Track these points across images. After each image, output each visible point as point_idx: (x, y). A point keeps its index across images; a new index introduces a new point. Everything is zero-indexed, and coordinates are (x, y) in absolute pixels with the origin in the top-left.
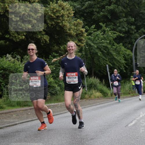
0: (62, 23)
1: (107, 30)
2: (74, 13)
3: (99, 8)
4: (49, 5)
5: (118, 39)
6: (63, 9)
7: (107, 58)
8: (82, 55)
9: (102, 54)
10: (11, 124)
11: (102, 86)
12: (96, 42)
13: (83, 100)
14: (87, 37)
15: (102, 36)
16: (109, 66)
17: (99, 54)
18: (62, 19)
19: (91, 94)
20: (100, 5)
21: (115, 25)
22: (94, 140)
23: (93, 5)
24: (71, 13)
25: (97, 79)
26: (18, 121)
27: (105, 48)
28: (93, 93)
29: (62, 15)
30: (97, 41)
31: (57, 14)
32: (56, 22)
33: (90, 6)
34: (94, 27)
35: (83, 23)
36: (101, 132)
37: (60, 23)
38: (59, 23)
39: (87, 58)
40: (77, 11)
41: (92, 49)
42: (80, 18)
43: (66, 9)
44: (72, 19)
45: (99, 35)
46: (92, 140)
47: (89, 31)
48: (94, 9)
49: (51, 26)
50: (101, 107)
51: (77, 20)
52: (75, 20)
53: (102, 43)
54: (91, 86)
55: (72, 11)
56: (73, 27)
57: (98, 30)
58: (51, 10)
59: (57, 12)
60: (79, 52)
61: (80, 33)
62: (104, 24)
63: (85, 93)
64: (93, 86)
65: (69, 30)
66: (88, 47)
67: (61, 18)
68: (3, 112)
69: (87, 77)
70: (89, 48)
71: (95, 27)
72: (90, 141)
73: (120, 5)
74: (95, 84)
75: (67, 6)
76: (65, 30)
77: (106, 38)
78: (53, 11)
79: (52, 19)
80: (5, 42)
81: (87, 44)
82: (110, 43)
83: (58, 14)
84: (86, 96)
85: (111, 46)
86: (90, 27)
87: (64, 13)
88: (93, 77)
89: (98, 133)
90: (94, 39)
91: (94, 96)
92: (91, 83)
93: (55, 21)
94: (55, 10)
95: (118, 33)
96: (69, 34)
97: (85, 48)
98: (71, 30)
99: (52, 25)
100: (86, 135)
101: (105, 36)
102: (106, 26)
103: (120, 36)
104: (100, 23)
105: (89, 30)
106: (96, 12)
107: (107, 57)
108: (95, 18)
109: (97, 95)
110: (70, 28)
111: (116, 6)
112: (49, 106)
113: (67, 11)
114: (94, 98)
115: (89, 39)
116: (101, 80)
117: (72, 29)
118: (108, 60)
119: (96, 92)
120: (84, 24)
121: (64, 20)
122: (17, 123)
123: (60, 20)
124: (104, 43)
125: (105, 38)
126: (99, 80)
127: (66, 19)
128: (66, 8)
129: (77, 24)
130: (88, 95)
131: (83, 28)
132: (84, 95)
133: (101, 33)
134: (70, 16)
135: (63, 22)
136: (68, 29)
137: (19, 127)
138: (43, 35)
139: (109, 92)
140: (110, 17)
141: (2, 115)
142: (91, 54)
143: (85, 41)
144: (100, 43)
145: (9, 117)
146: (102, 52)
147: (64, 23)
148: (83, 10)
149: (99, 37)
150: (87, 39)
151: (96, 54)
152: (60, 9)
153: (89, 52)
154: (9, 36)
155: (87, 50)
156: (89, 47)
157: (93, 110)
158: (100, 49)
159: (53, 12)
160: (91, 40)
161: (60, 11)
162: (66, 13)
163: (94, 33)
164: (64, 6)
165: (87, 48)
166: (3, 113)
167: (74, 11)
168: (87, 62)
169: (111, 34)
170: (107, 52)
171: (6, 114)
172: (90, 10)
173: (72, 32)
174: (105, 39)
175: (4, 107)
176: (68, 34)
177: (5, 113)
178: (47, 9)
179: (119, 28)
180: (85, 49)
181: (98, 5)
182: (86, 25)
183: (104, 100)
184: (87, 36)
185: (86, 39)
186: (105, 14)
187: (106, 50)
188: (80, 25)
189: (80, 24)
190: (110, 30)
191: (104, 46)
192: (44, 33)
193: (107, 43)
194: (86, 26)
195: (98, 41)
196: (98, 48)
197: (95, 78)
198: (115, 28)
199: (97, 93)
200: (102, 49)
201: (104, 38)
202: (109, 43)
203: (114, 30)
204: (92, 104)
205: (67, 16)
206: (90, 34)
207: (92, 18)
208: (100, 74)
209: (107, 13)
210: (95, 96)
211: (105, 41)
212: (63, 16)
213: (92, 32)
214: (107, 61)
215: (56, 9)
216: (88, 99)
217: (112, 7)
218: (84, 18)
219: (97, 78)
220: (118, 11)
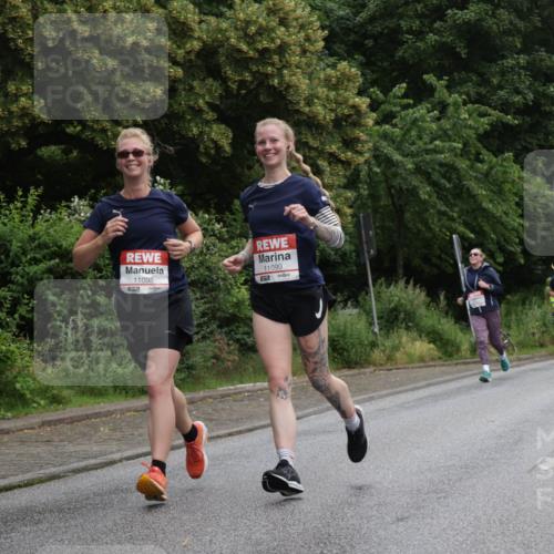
0: (281, 76)
1: (455, 103)
2: (325, 39)
3: (420, 16)
4: (231, 7)
5: (496, 134)
6: (283, 22)
7: (456, 209)
8: (356, 199)
9: (435, 195)
10: (93, 461)
11: (436, 317)
12: (413, 148)
13: (363, 370)
14: (378, 131)
15: (434, 126)
16: (463, 238)
17: (425, 192)
18: (281, 61)
19: (396, 348)
20: (426, 6)
21: (484, 81)
22: (410, 522)
23: (398, 7)
24: (313, 39)
25: (418, 291)
26: (119, 451)
27: (447, 172)
28: (400, 342)
29: (280, 46)
30: (413, 143)
31: (261, 41)
32: (258, 71)
33: (385, 8)
34: (403, 91)
35: (363, 74)
36: (435, 492)
37: (272, 76)
38: (267, 76)
39: (375, 211)
40: (337, 29)
41: (395, 175)
42: (348, 56)
43: (294, 23)
44: (320, 59)
45: (424, 121)
46: (401, 523)
47: (383, 107)
48: (403, 23)
49: (240, 88)
50: (435, 398)
51: (339, 66)
52: (329, 66)
53: (436, 151)
54: (393, 319)
55: (320, 31)
56: (322, 91)
57: (418, 101)
58: (236, 29)
59: (260, 34)
60: (346, 187)
61: (350, 116)
62: (440, 78)
63: (373, 345)
64: (402, 315)
65: (309, 103)
66: (379, 166)
67: (276, 58)
68: (62, 417)
69: (380, 281)
70: (383, 173)
71: (408, 88)
72: (394, 526)
73: (502, 4)
74: (409, 307)
75: (299, 12)
76: (291, 102)
77: (450, 133)
78: (244, 30)
79: (241, 62)
80: (66, 152)
81: (378, 156)
82: (464, 153)
83: (265, 44)
84: (377, 355)
85: (468, 162)
86: (386, 91)
87: (287, 39)
88: (402, 283)
89: (424, 497)
90: (404, 135)
91: (406, 353)
92: (393, 305)
93: (254, 68)
94: (253, 29)
95: (495, 114)
96: (309, 118)
97: (370, 169)
98: (314, 103)
99: (242, 83)
100: (380, 505)
101: (446, 124)
102: (448, 87)
103: (502, 123)
104: (425, 77)
105: (383, 103)
106: (410, 31)
107: (456, 205)
108: (406, 55)
109: (418, 353)
110: (311, 95)
111: (489, 7)
112: (235, 394)
113: (299, 32)
114: (407, 363)
115: (385, 136)
116: (432, 295)
117: (318, 98)
118: (460, 217)
119: (414, 340)
120: (366, 79)
121: (287, 66)
122: (117, 456)
123: (273, 65)
124: (442, 153)
125: (445, 132)
126: (423, 294)
127: (295, 59)
128: (297, 19)
129: (338, 79)
130: (384, 351)
131: (361, 93)
132: (368, 349)
133: (431, 114)
134: (311, 48)
135: (285, 72)
136: (305, 100)
137: (122, 473)
138: (207, 122)
139: (464, 341)
140: (466, 51)
141: (58, 427)
142: (392, 196)
143: (371, 145)
144: (428, 152)
145: (84, 435)
146: (434, 184)
147: (287, 78)
148: (362, 25)
149: (425, 129)
150: (377, 139)
151: (413, 192)
152: (273, 24)
153: (383, 185)
154: (79, 128)
155: (376, 179)
156: (383, 165)
157: (402, 406)
158: (429, 173)
159: (246, 35)
160: (394, 142)
161: (273, 30)
162: (294, 38)
163: (403, 113)
164: (287, 13)
165: (378, 170)
166: (60, 421)
167: (326, 32)
168: (377, 224)
169: (470, 115)
170: (455, 187)
171: (72, 423)
172: (387, 24)
173: (319, 109)
174: (444, 135)
175: (64, 398)
176: (305, 118)
177: (71, 418)
178: (224, 25)
179: (502, 93)
180: (369, 175)
181: (419, 7)
182: (373, 83)
183: (444, 368)
184: (377, 127)
185: (370, 135)
186: (444, 40)
187: (449, 180)
188: (351, 84)
189: (349, 80)
190: (465, 103)
191: (441, 165)
192: (210, 116)
193: (452, 150)
194: (373, 87)
195: (420, 143)
196: (418, 170)
197: (410, 286)
198: (484, 92)
199: (418, 344)
200: (436, 176)
201: (440, 133)
202: (462, 150)
203: (480, 100)
204: (400, 385)
205: (298, 50)
206: (387, 118)
207: (397, 58)
208: (427, 269)
209: (451, 34)
210: (409, 355)
211: (447, 144)
212: (282, 49)
213: (394, 109)
214: (453, 219)
215: (255, 22)
216: (381, 365)
217: (470, 14)
218: (364, 54)
219: (415, 285)
220: (494, 26)
